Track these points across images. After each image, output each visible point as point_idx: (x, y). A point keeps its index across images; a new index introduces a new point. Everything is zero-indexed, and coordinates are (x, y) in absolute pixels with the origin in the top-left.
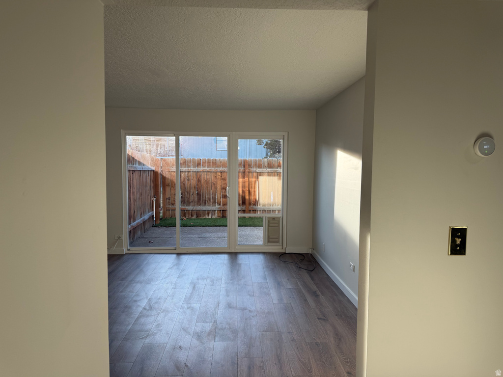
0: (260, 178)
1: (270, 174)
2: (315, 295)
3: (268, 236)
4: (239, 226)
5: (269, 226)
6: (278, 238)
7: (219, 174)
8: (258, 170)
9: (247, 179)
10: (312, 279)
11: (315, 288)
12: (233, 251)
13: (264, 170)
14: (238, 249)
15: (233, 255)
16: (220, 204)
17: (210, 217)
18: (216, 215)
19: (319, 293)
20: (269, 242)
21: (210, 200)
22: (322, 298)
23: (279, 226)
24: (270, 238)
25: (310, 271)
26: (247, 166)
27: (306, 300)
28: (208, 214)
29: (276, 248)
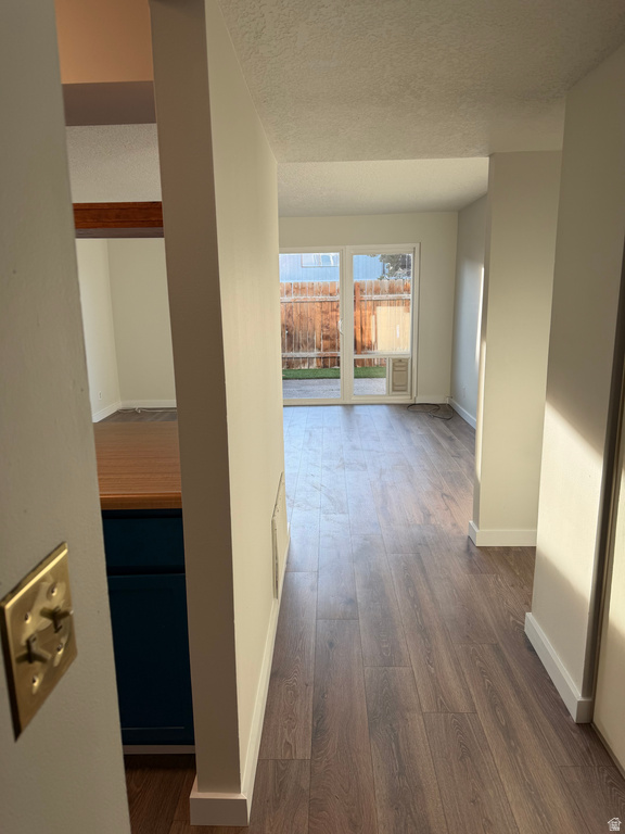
0: (378, 308)
1: (392, 303)
2: (451, 439)
3: (393, 384)
4: (355, 377)
5: (394, 370)
6: (406, 385)
7: (319, 304)
8: (375, 297)
9: (358, 312)
10: (448, 426)
11: (451, 434)
12: (348, 402)
13: (384, 297)
14: (354, 400)
15: (349, 407)
16: (320, 349)
17: (306, 367)
18: (315, 364)
19: (454, 437)
20: (393, 390)
21: (306, 343)
22: (458, 441)
23: (407, 370)
24: (396, 387)
25: (446, 420)
26: (358, 292)
27: (439, 444)
28: (304, 363)
29: (404, 399)
